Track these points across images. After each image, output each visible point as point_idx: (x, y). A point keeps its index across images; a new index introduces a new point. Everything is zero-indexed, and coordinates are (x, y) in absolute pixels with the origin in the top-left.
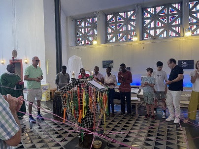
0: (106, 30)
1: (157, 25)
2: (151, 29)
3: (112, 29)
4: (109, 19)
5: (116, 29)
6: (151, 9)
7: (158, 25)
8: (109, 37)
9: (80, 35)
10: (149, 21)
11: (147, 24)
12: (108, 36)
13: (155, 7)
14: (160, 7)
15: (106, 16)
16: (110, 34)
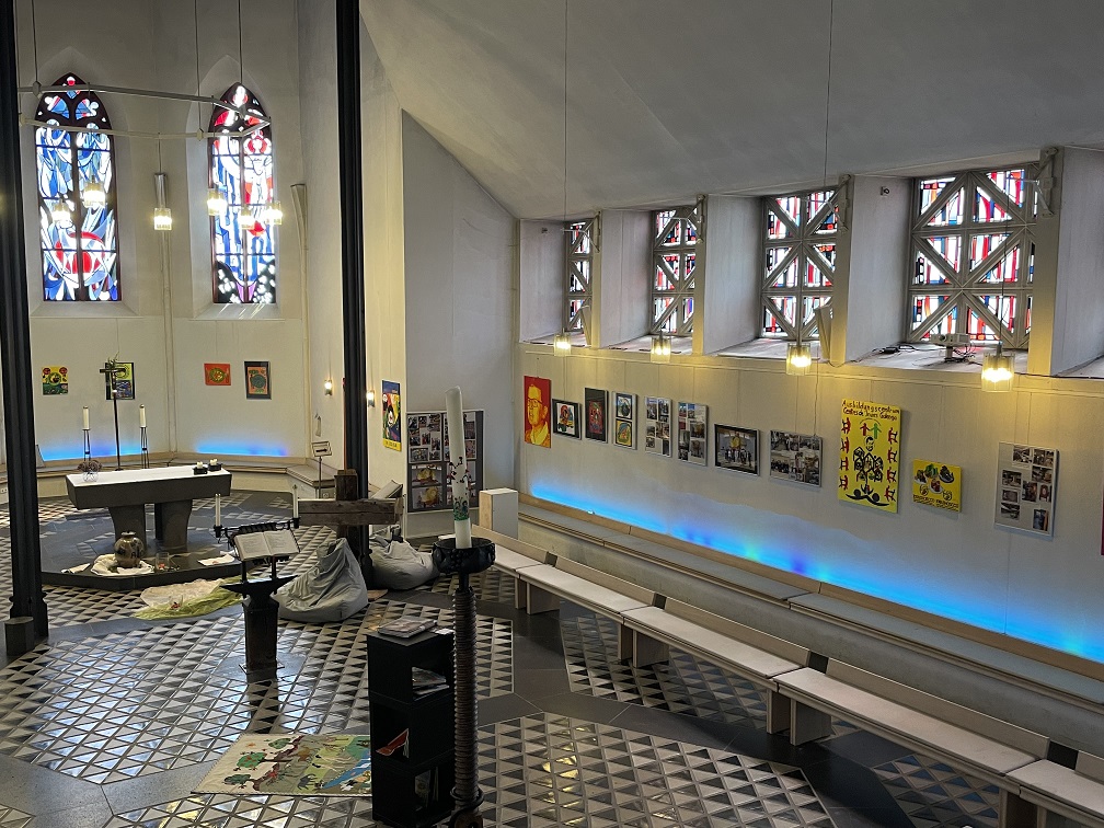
0: (651, 277)
1: (806, 279)
2: (785, 291)
3: (670, 277)
4: (661, 230)
5: (682, 276)
6: (792, 200)
7: (810, 280)
8: (661, 306)
9: (579, 287)
10: (782, 254)
11: (774, 267)
12: (658, 302)
13: (804, 195)
14: (821, 197)
15: (653, 216)
16: (663, 295)
